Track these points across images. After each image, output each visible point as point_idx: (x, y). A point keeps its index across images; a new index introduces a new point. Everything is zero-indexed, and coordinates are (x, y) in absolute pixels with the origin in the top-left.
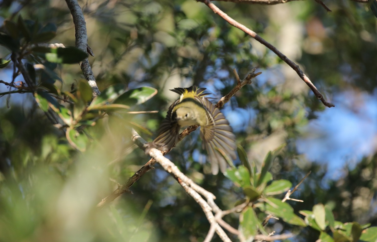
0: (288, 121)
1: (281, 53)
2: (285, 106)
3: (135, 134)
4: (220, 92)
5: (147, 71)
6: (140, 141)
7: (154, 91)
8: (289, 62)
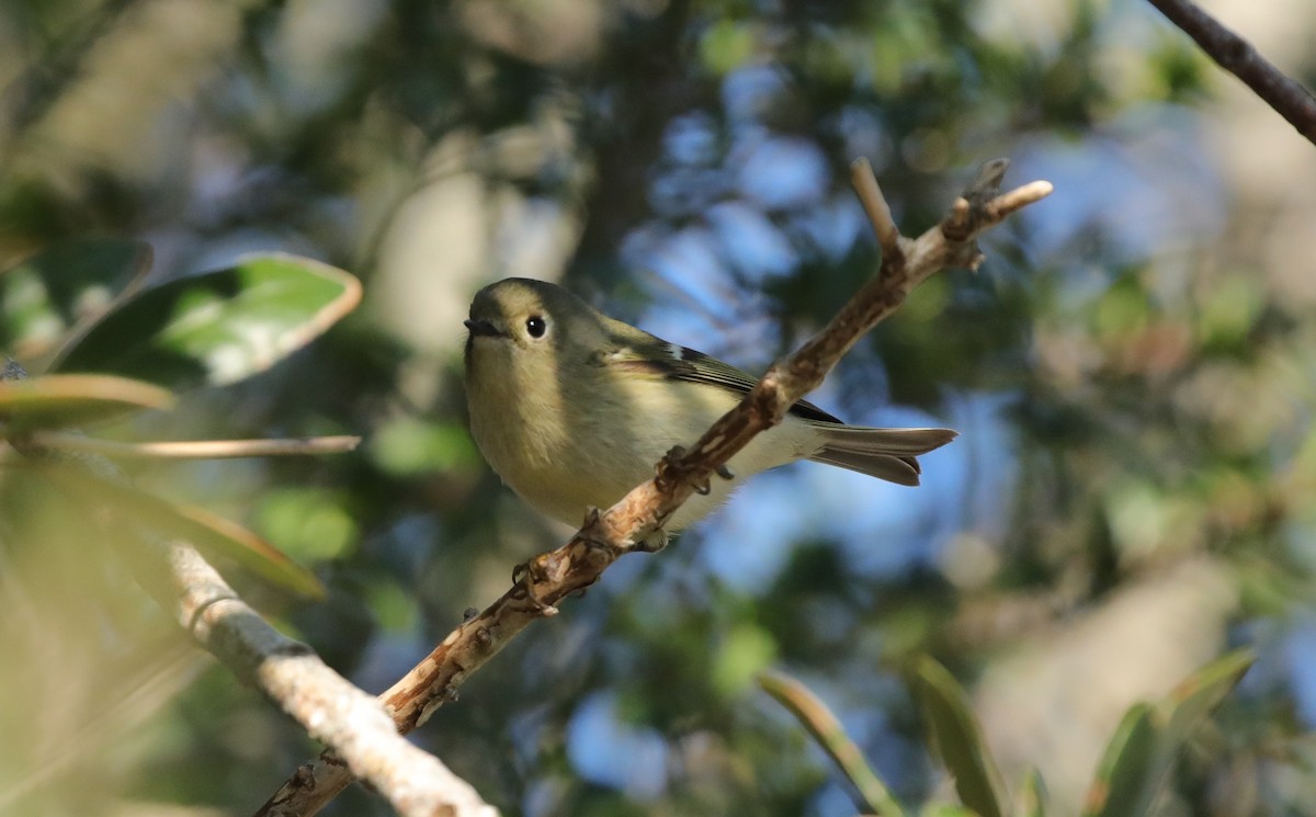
0: (1235, 497)
1: (1212, 23)
2: (1214, 393)
3: (208, 585)
4: (755, 300)
5: (259, 150)
6: (238, 633)
7: (337, 291)
8: (1270, 82)
